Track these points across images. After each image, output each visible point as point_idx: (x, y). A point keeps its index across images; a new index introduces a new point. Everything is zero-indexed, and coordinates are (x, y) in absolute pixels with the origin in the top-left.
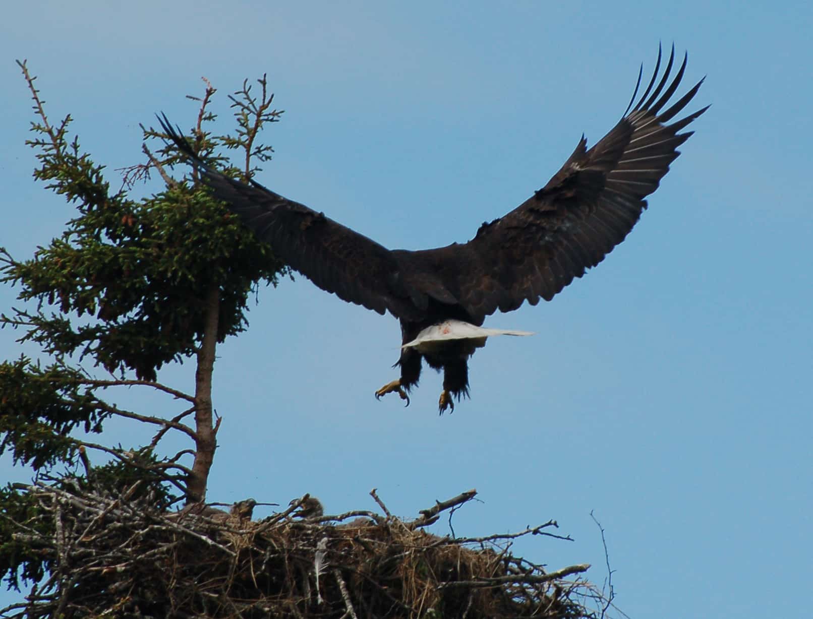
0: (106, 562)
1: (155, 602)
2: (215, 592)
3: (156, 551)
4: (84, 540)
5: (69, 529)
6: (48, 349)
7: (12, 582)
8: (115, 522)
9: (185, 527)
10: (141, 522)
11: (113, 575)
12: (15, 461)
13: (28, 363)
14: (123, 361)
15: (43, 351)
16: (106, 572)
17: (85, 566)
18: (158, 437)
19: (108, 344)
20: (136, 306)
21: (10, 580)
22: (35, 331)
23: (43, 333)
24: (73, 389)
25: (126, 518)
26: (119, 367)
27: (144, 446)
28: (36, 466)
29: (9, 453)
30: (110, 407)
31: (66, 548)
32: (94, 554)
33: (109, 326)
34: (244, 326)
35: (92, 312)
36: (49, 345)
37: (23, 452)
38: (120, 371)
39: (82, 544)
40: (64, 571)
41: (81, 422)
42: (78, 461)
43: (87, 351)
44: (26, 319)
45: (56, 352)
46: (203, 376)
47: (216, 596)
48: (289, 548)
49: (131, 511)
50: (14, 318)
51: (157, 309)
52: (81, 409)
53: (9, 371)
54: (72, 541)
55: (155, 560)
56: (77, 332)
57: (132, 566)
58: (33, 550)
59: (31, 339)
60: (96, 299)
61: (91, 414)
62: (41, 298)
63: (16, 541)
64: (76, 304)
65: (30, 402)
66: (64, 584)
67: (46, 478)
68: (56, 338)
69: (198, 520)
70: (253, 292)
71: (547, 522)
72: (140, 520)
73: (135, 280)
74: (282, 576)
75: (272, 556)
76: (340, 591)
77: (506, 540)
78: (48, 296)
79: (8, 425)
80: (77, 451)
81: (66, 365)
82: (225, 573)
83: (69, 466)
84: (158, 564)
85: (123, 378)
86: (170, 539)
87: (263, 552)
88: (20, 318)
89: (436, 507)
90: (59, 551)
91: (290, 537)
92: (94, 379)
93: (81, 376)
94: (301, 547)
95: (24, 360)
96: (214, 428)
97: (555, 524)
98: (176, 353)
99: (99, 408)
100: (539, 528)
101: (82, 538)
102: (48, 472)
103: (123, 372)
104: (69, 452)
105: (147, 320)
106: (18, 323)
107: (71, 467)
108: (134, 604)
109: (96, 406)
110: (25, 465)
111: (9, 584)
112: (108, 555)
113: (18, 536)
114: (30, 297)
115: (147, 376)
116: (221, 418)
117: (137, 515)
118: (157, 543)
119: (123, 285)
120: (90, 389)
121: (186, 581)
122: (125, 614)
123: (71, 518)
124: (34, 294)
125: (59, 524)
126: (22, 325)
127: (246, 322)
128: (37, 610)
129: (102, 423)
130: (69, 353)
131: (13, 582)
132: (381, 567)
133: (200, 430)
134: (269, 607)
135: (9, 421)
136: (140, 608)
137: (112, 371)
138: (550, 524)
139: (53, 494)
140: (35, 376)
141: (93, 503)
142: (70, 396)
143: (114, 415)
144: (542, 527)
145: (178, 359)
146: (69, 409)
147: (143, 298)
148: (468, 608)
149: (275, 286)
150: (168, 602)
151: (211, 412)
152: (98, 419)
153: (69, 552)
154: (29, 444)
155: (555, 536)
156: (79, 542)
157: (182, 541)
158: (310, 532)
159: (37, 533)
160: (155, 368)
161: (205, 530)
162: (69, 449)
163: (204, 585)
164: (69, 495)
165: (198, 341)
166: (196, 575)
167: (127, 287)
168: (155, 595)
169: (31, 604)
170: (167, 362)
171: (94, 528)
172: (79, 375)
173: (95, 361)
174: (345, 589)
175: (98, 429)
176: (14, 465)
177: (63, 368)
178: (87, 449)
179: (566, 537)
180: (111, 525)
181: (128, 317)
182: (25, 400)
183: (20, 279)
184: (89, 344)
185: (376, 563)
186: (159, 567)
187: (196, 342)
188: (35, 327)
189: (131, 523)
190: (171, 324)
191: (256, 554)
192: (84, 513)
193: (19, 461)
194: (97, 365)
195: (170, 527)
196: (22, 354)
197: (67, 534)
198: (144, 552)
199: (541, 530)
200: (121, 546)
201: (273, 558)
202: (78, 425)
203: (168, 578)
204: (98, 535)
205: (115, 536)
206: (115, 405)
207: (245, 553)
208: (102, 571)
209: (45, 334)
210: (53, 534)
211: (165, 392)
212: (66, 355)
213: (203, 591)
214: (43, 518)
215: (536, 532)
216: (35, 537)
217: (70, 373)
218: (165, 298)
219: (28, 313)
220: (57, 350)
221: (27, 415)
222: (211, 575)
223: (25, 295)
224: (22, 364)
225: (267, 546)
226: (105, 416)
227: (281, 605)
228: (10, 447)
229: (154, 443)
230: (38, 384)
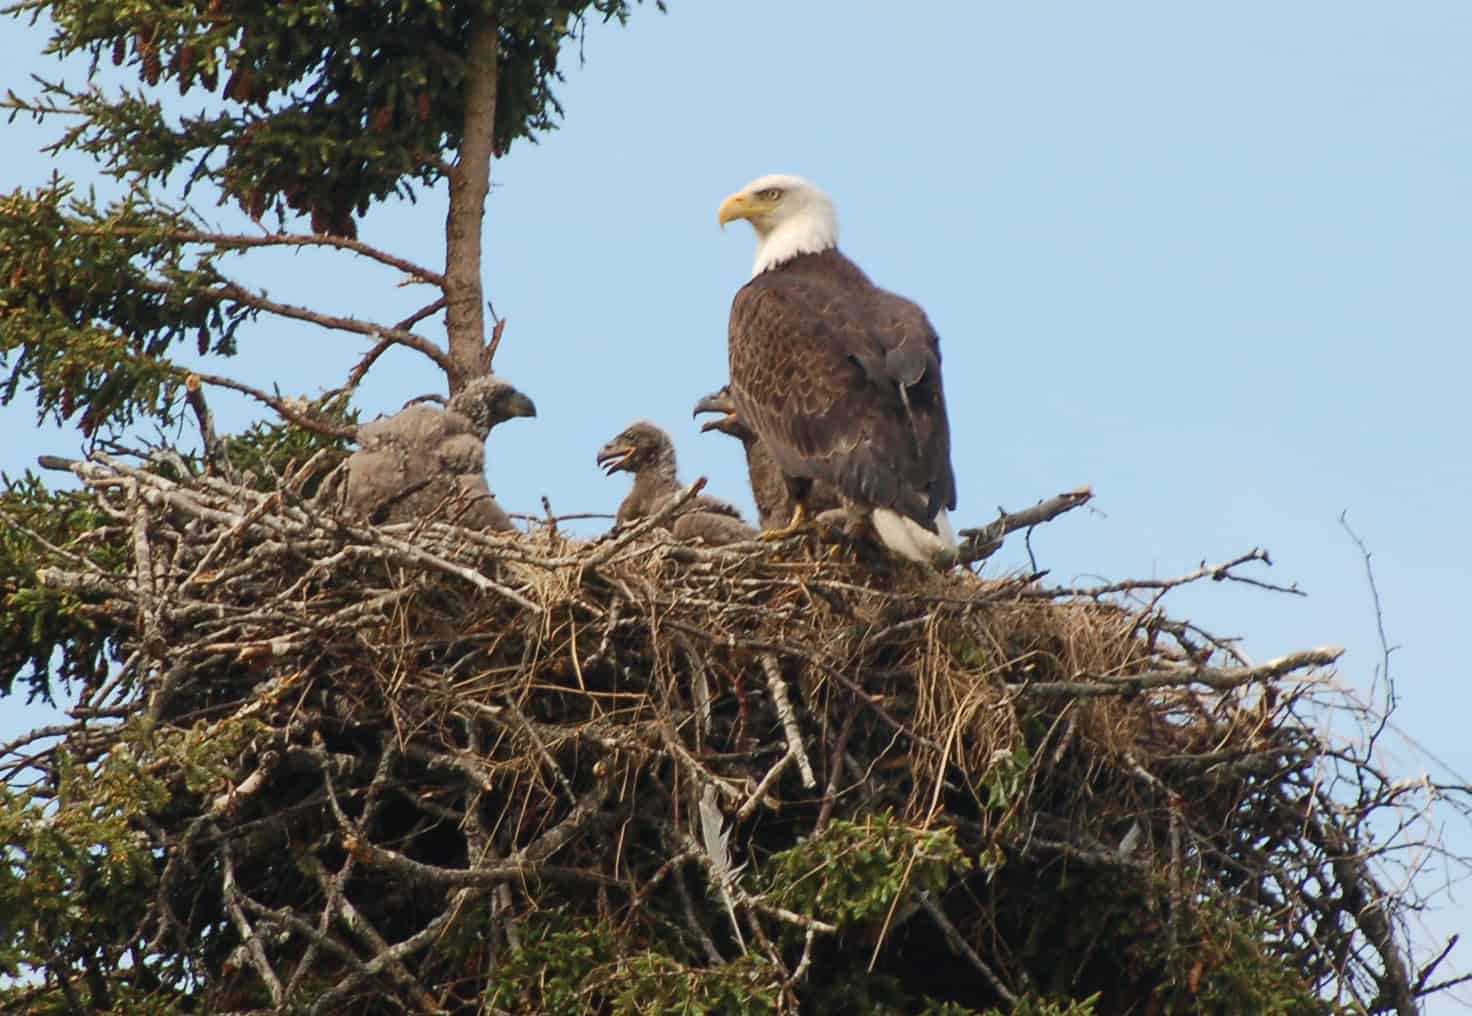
0: (249, 632)
1: (358, 724)
2: (496, 700)
3: (361, 606)
4: (198, 580)
5: (165, 558)
6: (113, 167)
7: (38, 684)
8: (269, 541)
9: (425, 549)
10: (327, 542)
11: (263, 662)
12: (42, 415)
13: (68, 192)
14: (281, 193)
15: (103, 173)
16: (246, 658)
17: (200, 642)
18: (364, 367)
19: (249, 153)
20: (310, 71)
21: (33, 680)
22: (84, 128)
23: (101, 133)
24: (169, 255)
25: (292, 534)
26: (274, 207)
27: (330, 389)
28: (89, 425)
29: (26, 397)
30: (254, 298)
31: (157, 600)
32: (221, 613)
33: (248, 119)
34: (552, 116)
35: (210, 83)
36: (114, 159)
37: (59, 395)
38: (276, 216)
39: (195, 592)
40: (154, 650)
41: (187, 330)
42: (182, 414)
43: (201, 171)
44: (62, 101)
45: (131, 175)
46: (462, 227)
47: (497, 709)
48: (660, 601)
49: (304, 517)
50: (36, 100)
51: (357, 74)
52: (188, 300)
53: (25, 209)
54: (172, 584)
55: (359, 628)
56: (179, 130)
57: (307, 640)
58: (84, 606)
59: (74, 146)
60: (220, 52)
61: (212, 312)
62: (96, 53)
63: (46, 585)
64: (174, 67)
65: (73, 283)
66: (153, 681)
67: (113, 450)
68: (130, 143)
69: (456, 538)
70: (573, 37)
71: (1246, 553)
72: (324, 537)
73: (306, 10)
74: (644, 667)
75: (623, 621)
76: (774, 704)
77: (1150, 591)
78: (112, 47)
79: (23, 331)
80: (182, 391)
81: (153, 199)
82: (514, 659)
83: (164, 425)
84: (363, 637)
85: (281, 232)
86: (392, 580)
87: (600, 613)
88: (50, 101)
89: (997, 524)
90: (142, 608)
91: (662, 577)
92: (217, 232)
93: (188, 225)
94: (688, 600)
95: (59, 186)
96: (487, 343)
97: (1265, 558)
98: (398, 176)
99: (230, 298)
100: (1227, 567)
101: (195, 577)
102: (115, 438)
103: (281, 220)
104: (162, 394)
105: (335, 101)
106: (43, 110)
107: (168, 427)
108: (310, 727)
109: (222, 295)
110: (65, 423)
111: (31, 688)
112: (253, 615)
113: (51, 575)
114: (70, 49)
115: (335, 226)
116: (503, 322)
117: (318, 525)
118: (363, 587)
119: (281, 20)
120: (209, 255)
121: (427, 676)
122: (290, 748)
123: (169, 533)
124: (82, 41)
125: (141, 546)
126: (52, 114)
127: (558, 109)
128: (92, 741)
129: (236, 334)
130: (160, 177)
131: (40, 684)
132: (869, 651)
133: (457, 348)
134: (616, 735)
135: (27, 323)
136: (325, 736)
137: (257, 214)
138: (1252, 557)
139: (129, 482)
140: (85, 224)
141: (218, 500)
142: (162, 271)
143: (262, 314)
144: (1236, 563)
145: (405, 193)
146: (161, 302)
147: (325, 52)
148: (1066, 738)
149: (623, 22)
150: (388, 723)
151: (480, 309)
152: (227, 322)
153: (164, 608)
154: (73, 375)
155: (1263, 586)
156: (187, 588)
157: (420, 585)
158: (707, 567)
159: (93, 566)
160: (354, 213)
161: (471, 560)
162: (162, 386)
163: (469, 686)
164: (165, 483)
165: (451, 148)
166: (451, 661)
167: (290, 23)
168: (359, 707)
169: (81, 727)
170: (381, 197)
171: (221, 555)
172: (182, 221)
173: (219, 192)
174: (785, 700)
175: (226, 347)
176: (40, 424)
177: (148, 207)
178: (205, 388)
179: (1289, 587)
180: (257, 550)
181: (293, 95)
182: (62, 274)
183: (49, 9)
184: (205, 156)
185: (856, 642)
186: (367, 644)
187: (446, 150)
188: (83, 119)
189: (304, 544)
190: (390, 107)
191: (584, 616)
192: (198, 524)
193: (50, 415)
194: (223, 201)
195: (391, 551)
196: (55, 173)
197: (160, 570)
198: (333, 608)
199: (1233, 571)
200: (280, 596)
201: (625, 625)
202: (182, 338)
203: (388, 669)
204: (231, 570)
205: (271, 573)
206: (265, 294)
207: (560, 612)
208: (237, 651)
209: (107, 135)
210: (130, 569)
211: (377, 263)
212: (154, 183)
213: (466, 698)
214: (109, 535)
215: (1219, 576)
216: (88, 577)
217: (165, 218)
218: (376, 52)
219: (66, 88)
220: (133, 169)
221: (69, 312)
222: (486, 661)
223: (62, 44)
224: (55, 196)
225: (611, 596)
226: (244, 316)
227: (640, 731)
228: (30, 382)
229: (355, 381)
230: (93, 239)
